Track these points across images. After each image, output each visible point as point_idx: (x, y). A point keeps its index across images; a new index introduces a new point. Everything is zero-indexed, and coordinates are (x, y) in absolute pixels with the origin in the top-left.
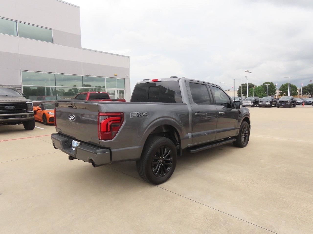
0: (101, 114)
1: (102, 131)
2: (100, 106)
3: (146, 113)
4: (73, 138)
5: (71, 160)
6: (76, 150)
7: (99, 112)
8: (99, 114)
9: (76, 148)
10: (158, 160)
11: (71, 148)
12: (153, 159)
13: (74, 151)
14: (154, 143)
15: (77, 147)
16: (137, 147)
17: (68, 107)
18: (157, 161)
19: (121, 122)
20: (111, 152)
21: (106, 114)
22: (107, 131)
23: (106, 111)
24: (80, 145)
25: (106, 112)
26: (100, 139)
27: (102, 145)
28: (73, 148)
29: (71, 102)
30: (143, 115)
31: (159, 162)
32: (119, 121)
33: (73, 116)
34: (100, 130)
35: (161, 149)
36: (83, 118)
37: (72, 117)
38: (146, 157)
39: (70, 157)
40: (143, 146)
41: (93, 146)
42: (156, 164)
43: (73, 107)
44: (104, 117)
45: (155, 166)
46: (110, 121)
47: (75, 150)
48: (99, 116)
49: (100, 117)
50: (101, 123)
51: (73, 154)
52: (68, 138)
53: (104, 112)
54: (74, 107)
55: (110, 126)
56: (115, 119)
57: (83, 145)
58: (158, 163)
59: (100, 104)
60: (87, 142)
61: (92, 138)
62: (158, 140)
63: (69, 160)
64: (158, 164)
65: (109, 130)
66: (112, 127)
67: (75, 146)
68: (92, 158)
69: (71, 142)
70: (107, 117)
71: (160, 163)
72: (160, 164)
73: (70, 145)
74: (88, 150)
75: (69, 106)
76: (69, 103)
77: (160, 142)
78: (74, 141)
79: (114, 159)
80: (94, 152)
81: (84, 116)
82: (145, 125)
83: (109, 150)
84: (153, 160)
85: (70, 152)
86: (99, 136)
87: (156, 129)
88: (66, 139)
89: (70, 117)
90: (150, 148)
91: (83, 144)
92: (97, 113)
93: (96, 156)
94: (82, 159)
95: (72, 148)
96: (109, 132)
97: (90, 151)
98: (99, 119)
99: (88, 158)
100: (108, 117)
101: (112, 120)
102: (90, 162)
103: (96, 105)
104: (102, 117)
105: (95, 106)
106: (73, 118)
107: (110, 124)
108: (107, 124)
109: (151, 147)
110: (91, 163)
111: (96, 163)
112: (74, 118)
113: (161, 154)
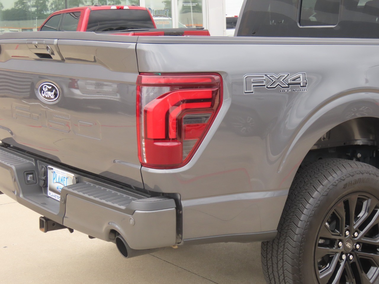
0: (145, 79)
1: (151, 136)
2: (144, 52)
3: (300, 77)
4: (50, 160)
5: (46, 231)
6: (64, 201)
7: (140, 73)
8: (139, 80)
9: (64, 193)
10: (336, 240)
11: (46, 192)
12: (321, 238)
13: (59, 203)
14: (325, 182)
15: (66, 189)
16: (267, 195)
17: (37, 57)
18: (332, 243)
19: (212, 106)
20: (179, 207)
21: (163, 80)
22: (167, 139)
23: (162, 71)
24: (77, 182)
25: (164, 74)
26: (143, 165)
27: (151, 186)
28: (54, 194)
29: (45, 41)
30: (289, 84)
31: (339, 247)
32: (207, 105)
33: (53, 87)
34: (143, 134)
35: (347, 204)
36: (77, 92)
37: (49, 90)
38: (298, 231)
39: (44, 221)
40: (285, 193)
41: (122, 188)
42: (329, 255)
43: (51, 57)
44: (157, 88)
45: (327, 259)
46: (177, 105)
47: (61, 198)
48: (139, 85)
49: (145, 89)
50: (146, 111)
51: (54, 213)
52: (36, 160)
53: (156, 74)
54: (56, 57)
55: (179, 122)
56: (192, 97)
57: (87, 183)
58: (337, 253)
59: (142, 47)
60: (98, 173)
61: (114, 162)
62: (339, 172)
63: (41, 233)
64: (338, 255)
65: (173, 134)
66: (184, 125)
67: (59, 187)
68: (118, 228)
69: (46, 174)
70: (166, 90)
71: (342, 253)
72: (344, 257)
73: (42, 183)
74: (104, 201)
75: (38, 54)
76: (38, 43)
77: (344, 180)
78: (55, 169)
79: (189, 233)
80: (123, 207)
81: (78, 88)
82: (294, 120)
83: (172, 201)
84: (321, 241)
85: (45, 204)
86: (140, 154)
87: (329, 133)
88: (28, 161)
89: (41, 89)
90: (311, 201)
91: (86, 180)
92: (133, 78)
93: (132, 221)
94: (82, 230)
95: (49, 192)
96: (174, 140)
97: (109, 203)
98: (139, 99)
99: (105, 228)
100: (172, 90)
101: (183, 101)
102: (109, 240)
103: (130, 50)
104: (151, 88)
105: (127, 51)
106: (51, 94)
107: (175, 112)
108: (168, 113)
109: (315, 194)
110: (112, 245)
111: (131, 243)
112: (56, 95)
113: (348, 222)
